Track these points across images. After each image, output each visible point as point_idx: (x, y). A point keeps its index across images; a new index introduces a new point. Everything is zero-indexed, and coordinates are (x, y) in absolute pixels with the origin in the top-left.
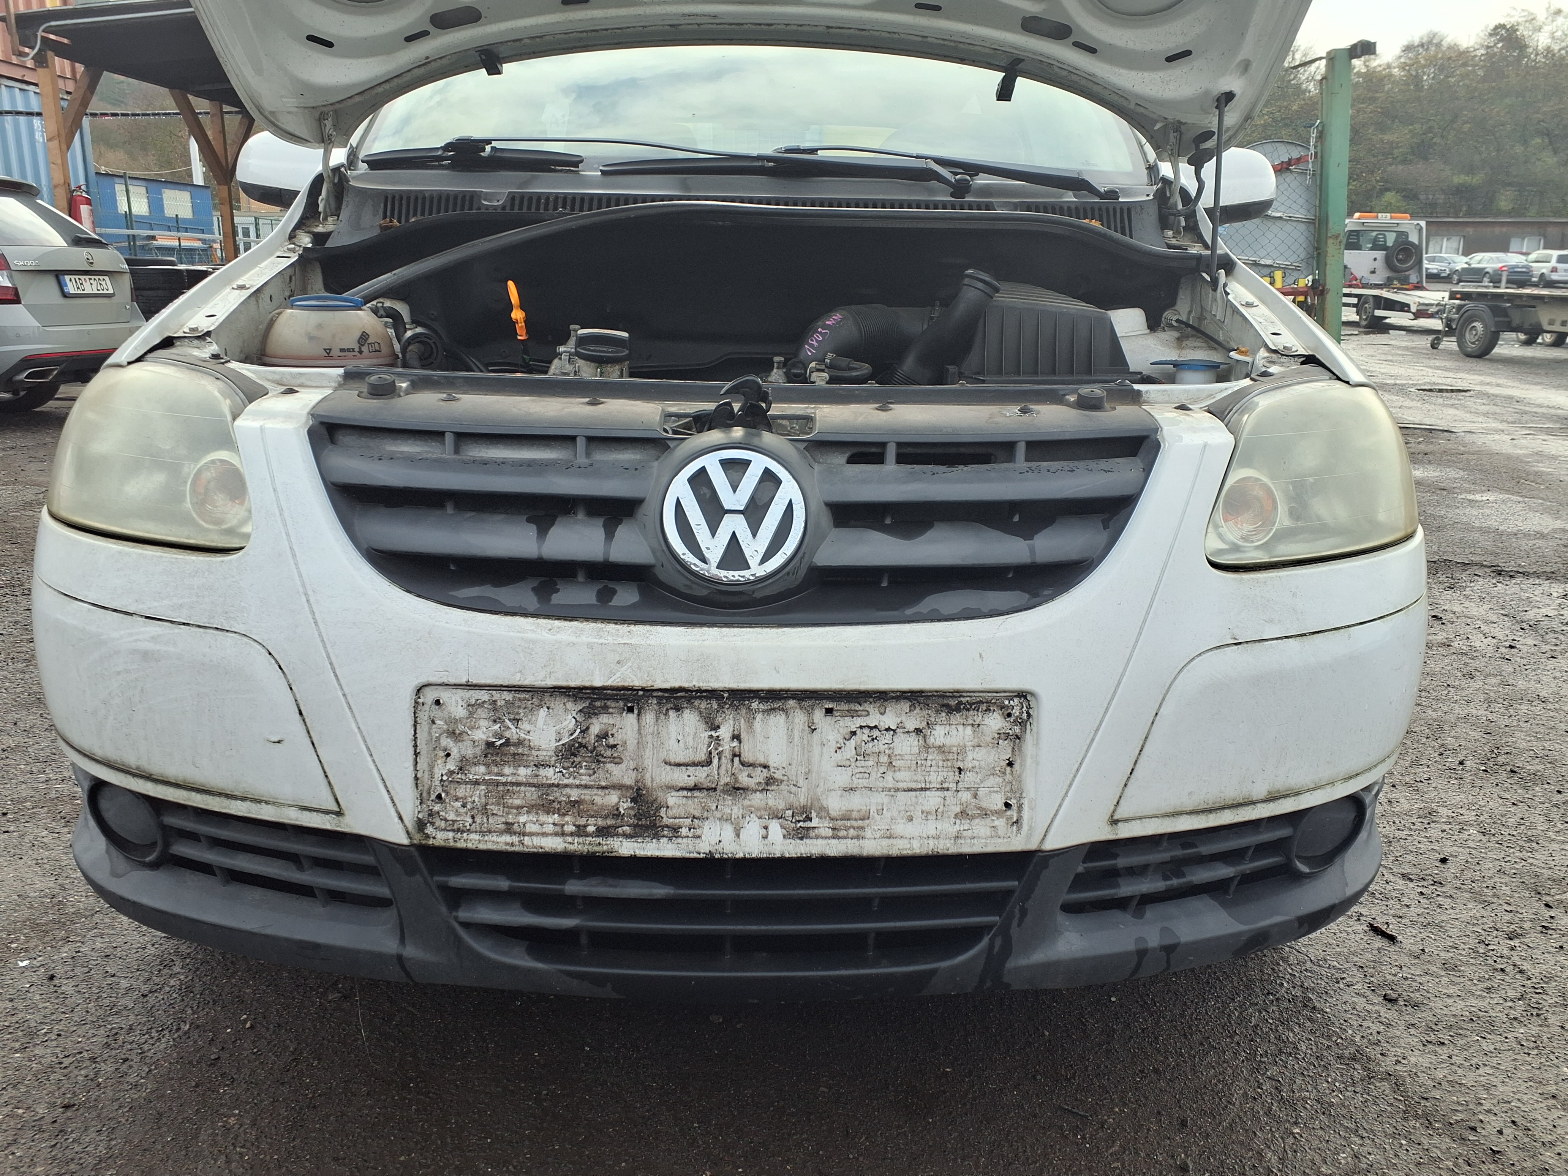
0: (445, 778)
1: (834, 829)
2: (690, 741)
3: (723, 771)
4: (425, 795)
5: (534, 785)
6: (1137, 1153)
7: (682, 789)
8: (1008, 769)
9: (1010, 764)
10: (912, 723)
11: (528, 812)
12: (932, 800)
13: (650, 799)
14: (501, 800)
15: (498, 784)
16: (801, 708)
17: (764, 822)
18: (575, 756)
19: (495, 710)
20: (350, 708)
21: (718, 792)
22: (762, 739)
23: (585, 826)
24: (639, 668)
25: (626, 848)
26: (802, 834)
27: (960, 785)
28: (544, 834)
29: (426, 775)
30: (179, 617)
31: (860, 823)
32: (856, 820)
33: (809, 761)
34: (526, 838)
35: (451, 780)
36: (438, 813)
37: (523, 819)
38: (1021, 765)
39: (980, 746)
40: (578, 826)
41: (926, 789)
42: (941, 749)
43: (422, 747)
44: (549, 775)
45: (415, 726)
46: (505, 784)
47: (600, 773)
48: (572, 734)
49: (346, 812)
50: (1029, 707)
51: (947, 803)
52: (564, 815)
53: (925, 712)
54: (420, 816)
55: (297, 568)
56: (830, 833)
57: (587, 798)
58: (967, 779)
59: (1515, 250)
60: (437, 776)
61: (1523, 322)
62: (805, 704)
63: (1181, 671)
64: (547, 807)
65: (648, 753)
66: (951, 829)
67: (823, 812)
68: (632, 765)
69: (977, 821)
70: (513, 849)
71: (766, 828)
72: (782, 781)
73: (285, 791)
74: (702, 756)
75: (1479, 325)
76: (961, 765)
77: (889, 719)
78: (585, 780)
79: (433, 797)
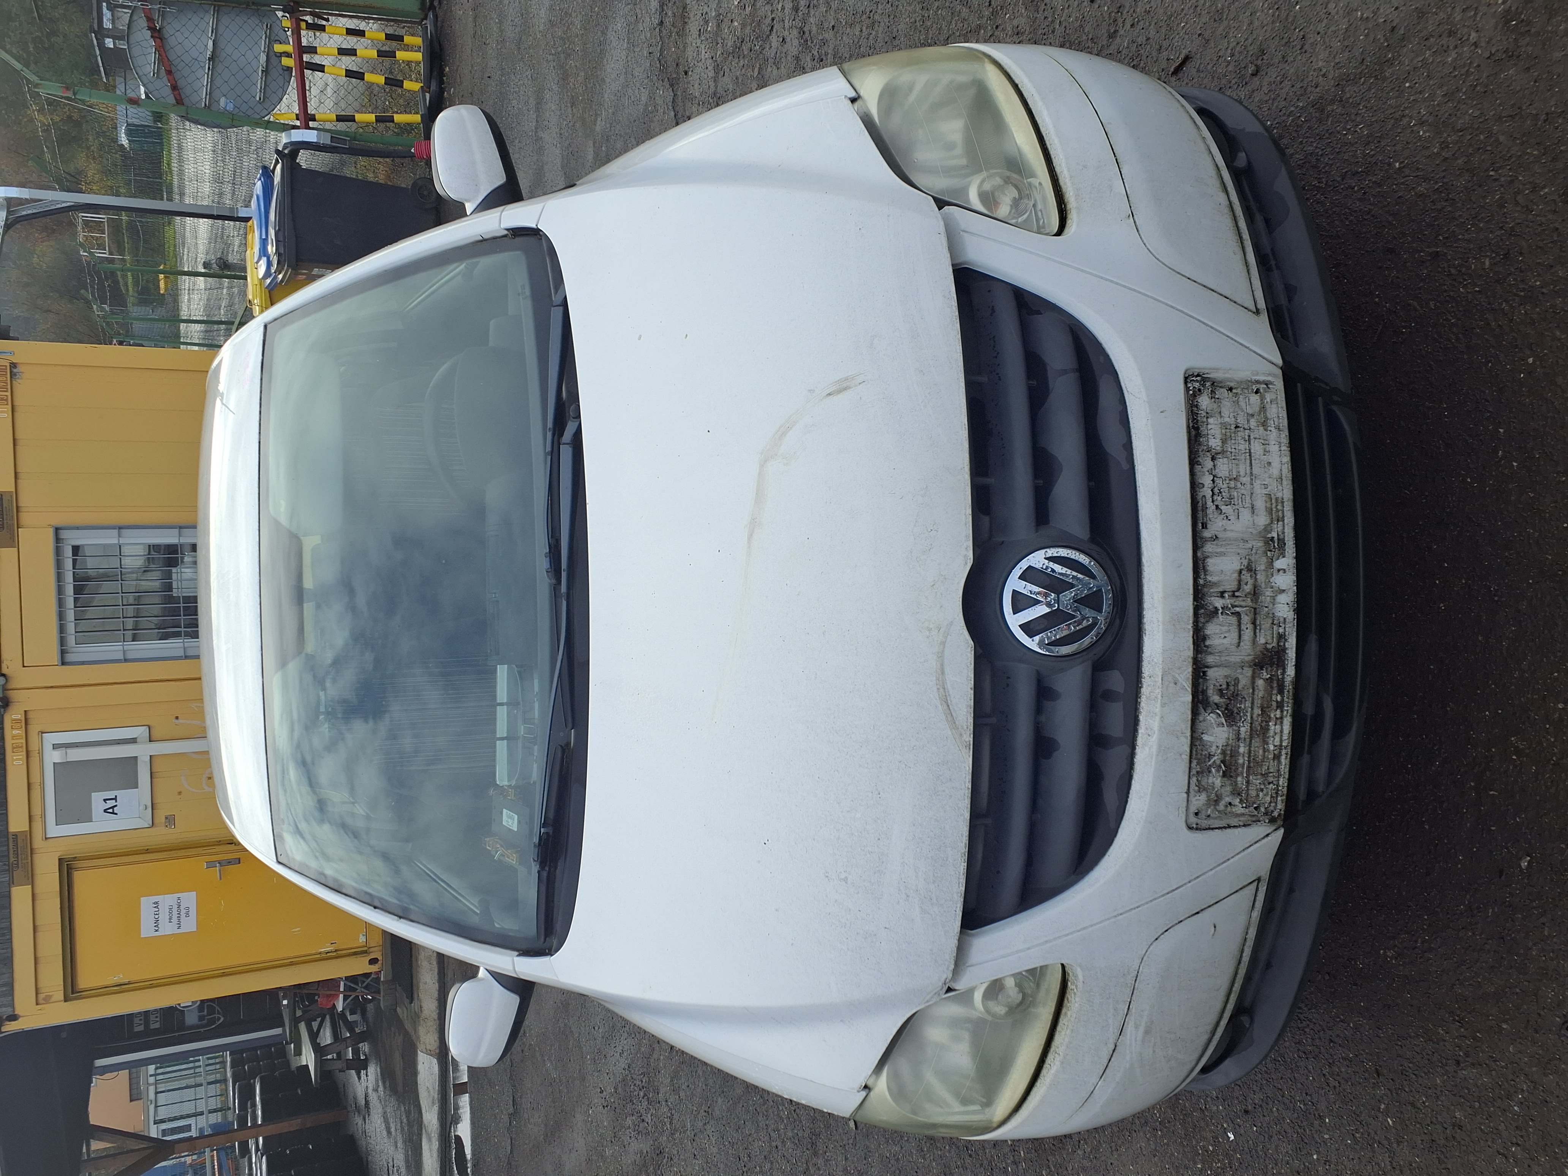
0: (1244, 805)
1: (1278, 521)
2: (1225, 628)
3: (1243, 604)
4: (1254, 819)
5: (1251, 741)
6: (1420, 289)
7: (1255, 633)
8: (1234, 391)
9: (1231, 389)
10: (1209, 464)
11: (1267, 744)
12: (1256, 447)
13: (1261, 656)
14: (1259, 764)
15: (1249, 767)
16: (1202, 547)
17: (1275, 572)
18: (1233, 712)
19: (1202, 772)
20: (1198, 877)
21: (1257, 606)
22: (1223, 575)
23: (1277, 702)
24: (1179, 668)
25: (1291, 671)
26: (1282, 542)
27: (1246, 427)
28: (1282, 731)
29: (1242, 819)
30: (1123, 1010)
31: (1273, 501)
32: (1272, 504)
33: (1236, 540)
34: (1284, 744)
35: (1246, 802)
36: (1266, 808)
37: (1272, 748)
38: (1231, 381)
39: (1220, 412)
40: (1277, 707)
41: (1250, 452)
42: (1224, 441)
43: (1223, 823)
44: (1244, 730)
45: (1213, 829)
46: (1249, 761)
47: (1244, 693)
48: (1220, 715)
49: (1259, 875)
50: (1193, 375)
51: (1258, 437)
52: (1270, 718)
53: (1201, 453)
54: (1267, 821)
55: (1095, 925)
56: (1280, 523)
57: (1259, 702)
58: (1242, 422)
60: (1243, 811)
62: (1200, 543)
63: (1158, 259)
64: (1266, 729)
65: (1232, 659)
66: (1274, 434)
67: (1267, 529)
68: (1239, 671)
69: (1268, 415)
70: (1289, 753)
71: (1279, 570)
72: (1249, 560)
73: (1242, 920)
74: (1234, 620)
76: (1233, 427)
77: (1207, 480)
78: (1248, 704)
79: (1256, 813)
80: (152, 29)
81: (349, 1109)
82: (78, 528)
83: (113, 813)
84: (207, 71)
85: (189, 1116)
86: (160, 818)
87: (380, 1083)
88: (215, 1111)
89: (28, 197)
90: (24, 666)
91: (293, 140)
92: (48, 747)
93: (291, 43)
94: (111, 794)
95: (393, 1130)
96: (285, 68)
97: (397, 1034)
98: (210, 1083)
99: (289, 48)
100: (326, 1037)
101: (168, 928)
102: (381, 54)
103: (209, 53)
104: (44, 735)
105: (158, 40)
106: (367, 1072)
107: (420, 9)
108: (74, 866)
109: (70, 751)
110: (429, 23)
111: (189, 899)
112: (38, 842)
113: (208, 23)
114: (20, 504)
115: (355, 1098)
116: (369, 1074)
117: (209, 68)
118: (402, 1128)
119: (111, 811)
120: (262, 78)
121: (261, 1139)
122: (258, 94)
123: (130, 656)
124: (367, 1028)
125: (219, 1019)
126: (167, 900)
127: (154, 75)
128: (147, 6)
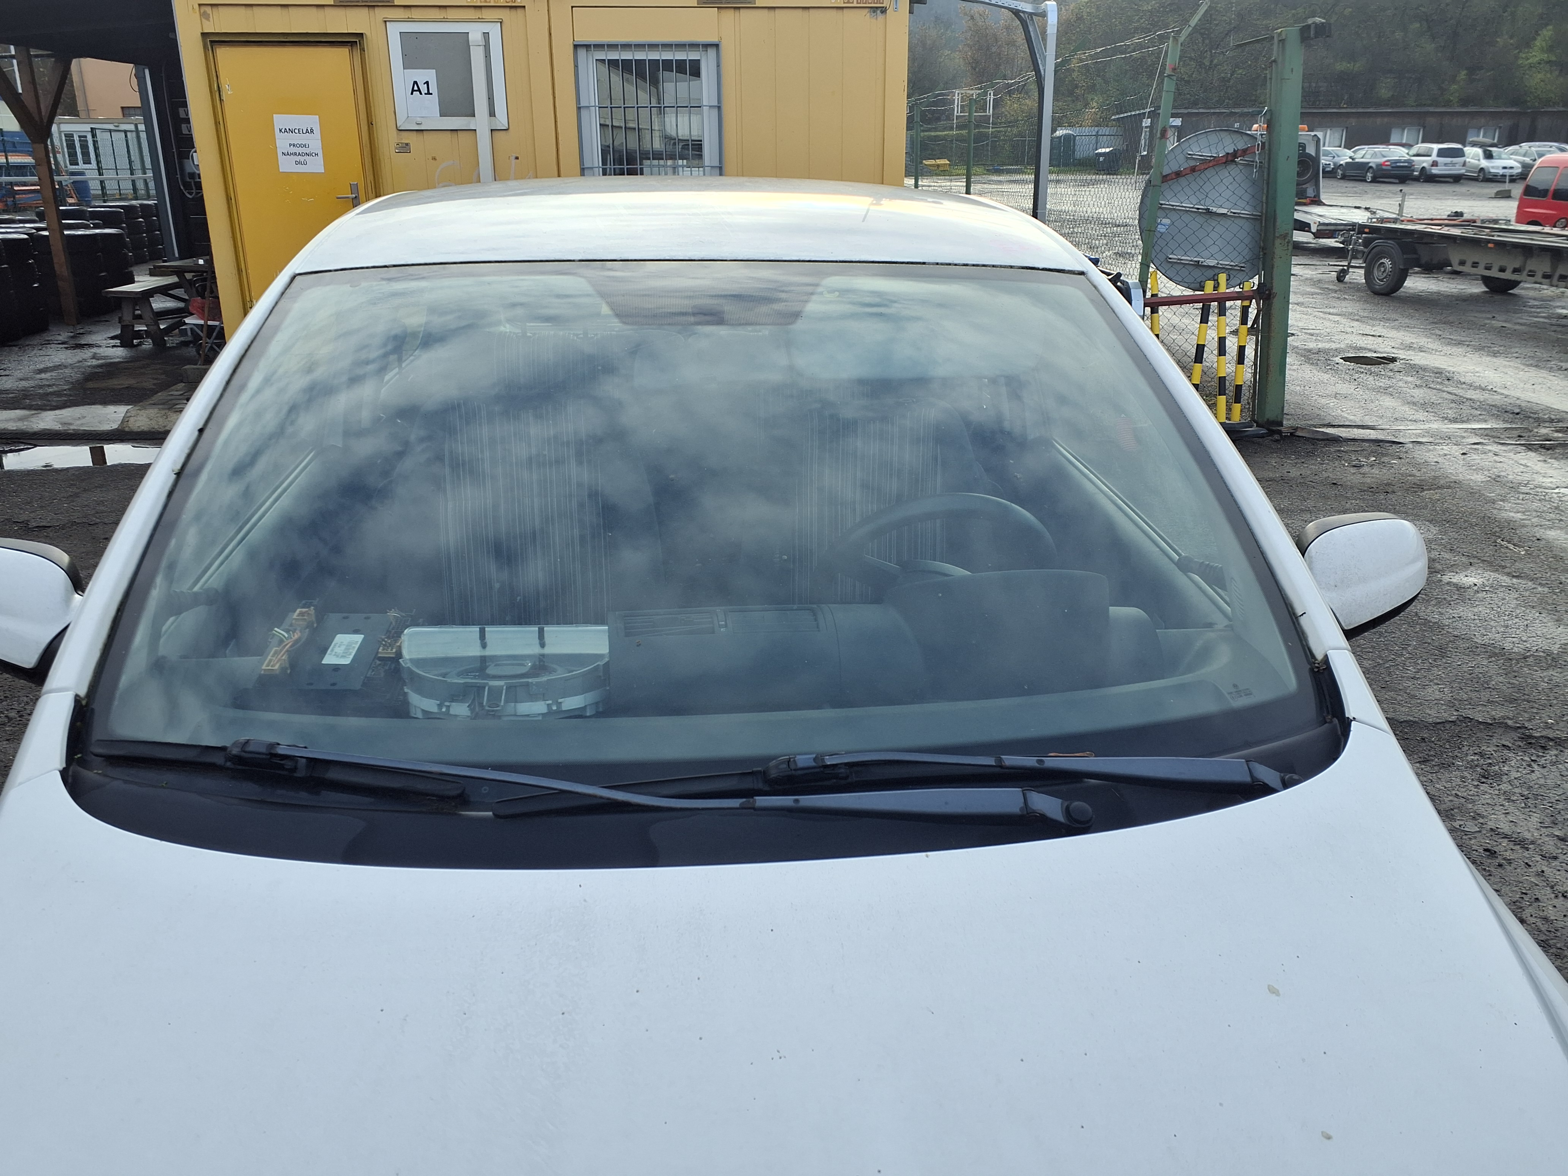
59: (1395, 142)
61: (1431, 260)
75: (1387, 262)
80: (1235, 154)
81: (79, 327)
82: (718, 66)
83: (413, 90)
84: (1196, 206)
85: (98, 162)
86: (406, 138)
87: (100, 362)
88: (103, 188)
89: (1048, 32)
90: (572, 7)
91: (1132, 291)
92: (486, 27)
93: (1227, 291)
94: (433, 88)
95: (43, 376)
96: (1202, 283)
97: (155, 381)
98: (133, 182)
99: (1223, 289)
100: (159, 303)
101: (283, 142)
102: (1222, 380)
103: (1215, 209)
104: (499, 24)
105: (1224, 160)
106: (118, 346)
107: (1268, 420)
108: (354, 48)
109: (481, 50)
110: (1254, 429)
111: (316, 165)
112: (382, 13)
113: (1244, 209)
114: (742, 11)
115: (90, 333)
116: (115, 349)
117: (1198, 209)
118: (41, 387)
119: (415, 88)
120: (1191, 261)
121: (46, 233)
122: (1175, 257)
123: (584, 112)
124: (169, 348)
125: (191, 194)
126: (315, 143)
127: (1190, 154)
128: (1258, 150)
